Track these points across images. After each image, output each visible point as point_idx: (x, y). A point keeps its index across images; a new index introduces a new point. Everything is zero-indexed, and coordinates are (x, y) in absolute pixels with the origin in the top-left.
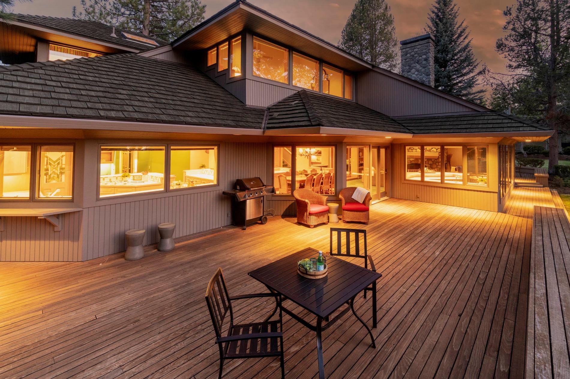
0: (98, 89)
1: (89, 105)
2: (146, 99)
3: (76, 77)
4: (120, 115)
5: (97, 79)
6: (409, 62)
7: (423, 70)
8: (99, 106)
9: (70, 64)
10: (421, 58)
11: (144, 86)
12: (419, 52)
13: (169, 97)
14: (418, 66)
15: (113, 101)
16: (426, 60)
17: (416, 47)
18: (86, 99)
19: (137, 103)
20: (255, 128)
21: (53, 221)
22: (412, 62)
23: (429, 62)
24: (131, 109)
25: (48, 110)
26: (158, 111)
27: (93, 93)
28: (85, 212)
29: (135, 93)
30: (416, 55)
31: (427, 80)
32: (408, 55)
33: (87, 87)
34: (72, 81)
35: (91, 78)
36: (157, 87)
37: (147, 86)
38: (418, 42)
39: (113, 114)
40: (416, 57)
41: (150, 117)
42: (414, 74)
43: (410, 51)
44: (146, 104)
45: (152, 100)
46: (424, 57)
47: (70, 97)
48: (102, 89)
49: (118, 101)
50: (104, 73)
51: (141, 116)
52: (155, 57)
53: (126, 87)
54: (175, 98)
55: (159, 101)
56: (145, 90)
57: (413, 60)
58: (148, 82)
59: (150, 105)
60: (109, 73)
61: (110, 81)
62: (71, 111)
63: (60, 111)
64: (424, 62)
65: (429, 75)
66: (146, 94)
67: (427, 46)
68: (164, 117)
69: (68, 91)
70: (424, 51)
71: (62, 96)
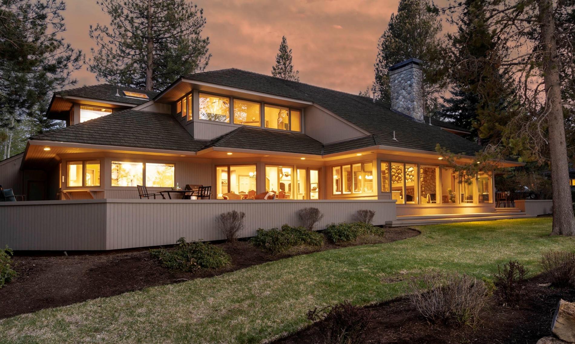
0: (110, 133)
1: (107, 140)
2: (132, 137)
3: (100, 127)
4: (119, 144)
5: (109, 128)
6: (397, 89)
7: (408, 97)
8: (111, 140)
9: (97, 121)
10: (406, 84)
11: (132, 130)
12: (405, 78)
13: (144, 136)
14: (404, 93)
15: (116, 138)
16: (410, 86)
17: (402, 73)
18: (105, 137)
19: (126, 139)
20: (190, 151)
21: (92, 194)
22: (399, 88)
23: (413, 88)
24: (123, 141)
25: (92, 142)
26: (136, 142)
27: (108, 135)
28: (105, 192)
29: (126, 134)
30: (402, 81)
31: (412, 106)
32: (396, 81)
33: (105, 132)
34: (98, 130)
35: (106, 128)
36: (139, 131)
37: (133, 130)
38: (403, 68)
39: (116, 143)
40: (403, 83)
41: (132, 145)
42: (401, 101)
43: (398, 77)
44: (131, 139)
45: (135, 137)
46: (409, 82)
47: (99, 137)
48: (111, 133)
49: (118, 138)
50: (112, 124)
51: (127, 144)
52: (143, 110)
53: (123, 132)
54: (148, 136)
55: (138, 138)
56: (132, 132)
57: (400, 86)
58: (135, 128)
59: (133, 140)
60: (115, 124)
61: (115, 129)
62: (101, 142)
63: (97, 142)
64: (409, 88)
65: (414, 101)
66: (132, 135)
67: (411, 72)
68: (138, 145)
69: (98, 134)
70: (409, 76)
71: (96, 137)
